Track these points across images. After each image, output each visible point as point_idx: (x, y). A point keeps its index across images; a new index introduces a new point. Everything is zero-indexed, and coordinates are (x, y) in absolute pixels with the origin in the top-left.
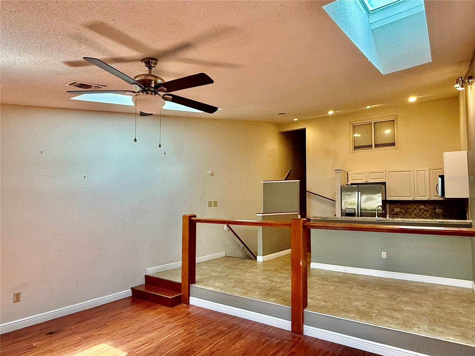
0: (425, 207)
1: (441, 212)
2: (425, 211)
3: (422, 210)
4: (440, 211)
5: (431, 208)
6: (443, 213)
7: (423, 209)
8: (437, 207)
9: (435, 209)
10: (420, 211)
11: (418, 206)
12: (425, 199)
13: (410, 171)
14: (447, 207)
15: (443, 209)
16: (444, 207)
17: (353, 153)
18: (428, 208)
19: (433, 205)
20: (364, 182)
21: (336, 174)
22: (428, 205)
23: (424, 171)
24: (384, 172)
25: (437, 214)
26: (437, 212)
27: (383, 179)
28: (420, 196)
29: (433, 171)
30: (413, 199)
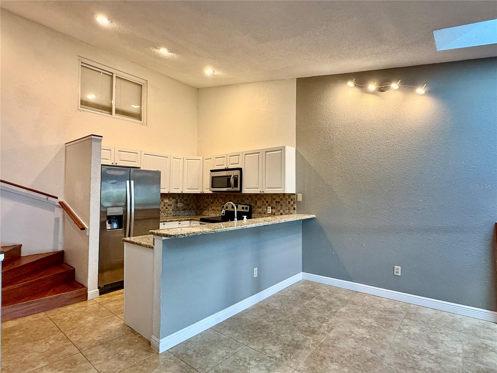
0: (169, 201)
1: (182, 206)
2: (169, 205)
3: (166, 205)
5: (173, 202)
6: (183, 207)
7: (167, 203)
8: (179, 201)
9: (177, 203)
10: (164, 205)
11: (163, 200)
12: (179, 191)
13: (167, 157)
14: (187, 200)
15: (183, 202)
16: (184, 200)
17: (80, 111)
18: (171, 202)
19: (175, 199)
20: (111, 164)
21: (93, 143)
22: (171, 198)
23: (179, 160)
24: (139, 154)
25: (178, 208)
26: (179, 206)
27: (137, 163)
28: (174, 189)
29: (188, 160)
30: (169, 192)
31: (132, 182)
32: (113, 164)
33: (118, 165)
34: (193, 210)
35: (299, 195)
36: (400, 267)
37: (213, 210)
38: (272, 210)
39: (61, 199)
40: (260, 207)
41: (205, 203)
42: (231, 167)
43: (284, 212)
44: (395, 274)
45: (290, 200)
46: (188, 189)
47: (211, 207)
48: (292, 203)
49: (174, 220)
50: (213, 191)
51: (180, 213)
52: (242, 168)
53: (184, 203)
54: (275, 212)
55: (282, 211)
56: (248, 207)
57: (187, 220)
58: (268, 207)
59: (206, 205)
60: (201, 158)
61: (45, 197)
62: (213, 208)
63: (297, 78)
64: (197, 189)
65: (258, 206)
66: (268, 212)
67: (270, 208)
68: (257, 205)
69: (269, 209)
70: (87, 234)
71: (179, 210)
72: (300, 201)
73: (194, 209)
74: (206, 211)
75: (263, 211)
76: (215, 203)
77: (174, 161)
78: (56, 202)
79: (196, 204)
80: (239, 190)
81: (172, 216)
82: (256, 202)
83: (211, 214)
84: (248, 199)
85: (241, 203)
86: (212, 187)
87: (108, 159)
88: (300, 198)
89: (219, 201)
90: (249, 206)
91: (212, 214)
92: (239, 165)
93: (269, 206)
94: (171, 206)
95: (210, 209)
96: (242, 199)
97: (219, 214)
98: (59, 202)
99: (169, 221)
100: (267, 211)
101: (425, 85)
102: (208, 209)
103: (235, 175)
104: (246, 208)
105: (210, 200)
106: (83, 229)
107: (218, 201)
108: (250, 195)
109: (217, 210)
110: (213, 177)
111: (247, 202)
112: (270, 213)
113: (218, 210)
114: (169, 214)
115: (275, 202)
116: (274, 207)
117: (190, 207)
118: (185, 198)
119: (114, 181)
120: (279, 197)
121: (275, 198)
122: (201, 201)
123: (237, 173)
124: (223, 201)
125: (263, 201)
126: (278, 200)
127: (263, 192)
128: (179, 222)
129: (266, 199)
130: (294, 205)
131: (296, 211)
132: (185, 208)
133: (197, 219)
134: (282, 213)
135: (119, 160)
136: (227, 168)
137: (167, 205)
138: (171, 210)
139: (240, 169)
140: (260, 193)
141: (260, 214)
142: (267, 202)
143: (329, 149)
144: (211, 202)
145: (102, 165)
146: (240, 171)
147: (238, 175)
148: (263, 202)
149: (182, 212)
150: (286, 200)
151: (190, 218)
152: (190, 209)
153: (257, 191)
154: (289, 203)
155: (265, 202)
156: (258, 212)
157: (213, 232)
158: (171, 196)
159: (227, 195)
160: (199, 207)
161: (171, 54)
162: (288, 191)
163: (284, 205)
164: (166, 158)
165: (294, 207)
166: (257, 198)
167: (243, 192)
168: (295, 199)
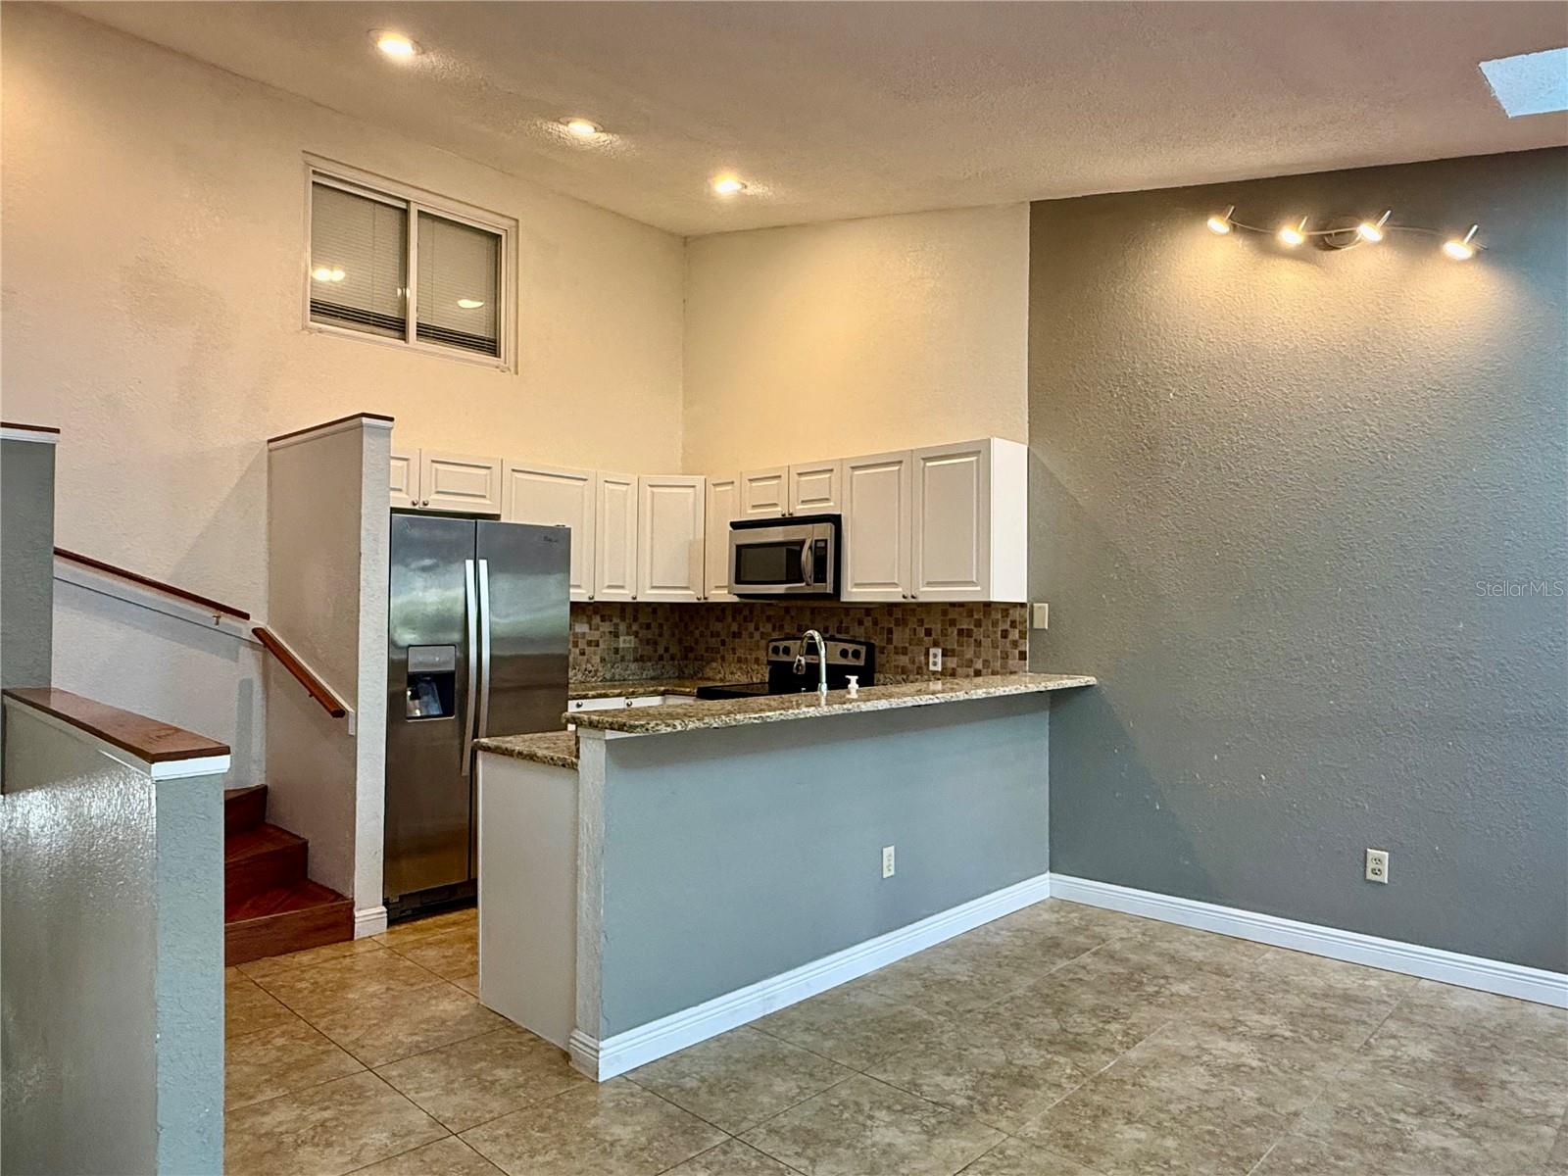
0: (590, 629)
1: (633, 645)
2: (589, 643)
3: (581, 641)
4: (630, 642)
5: (604, 633)
6: (636, 649)
7: (584, 635)
8: (622, 628)
9: (616, 636)
10: (577, 644)
11: (575, 625)
12: (623, 596)
13: (585, 480)
14: (648, 627)
15: (636, 634)
16: (641, 628)
17: (311, 330)
18: (598, 632)
19: (611, 621)
20: (409, 506)
21: (366, 440)
22: (597, 620)
23: (624, 488)
24: (496, 469)
25: (621, 653)
26: (621, 645)
27: (490, 500)
28: (610, 587)
29: (655, 490)
30: (590, 599)
31: (483, 564)
32: (414, 504)
33: (430, 507)
34: (671, 662)
35: (1040, 607)
36: (1387, 854)
37: (740, 661)
38: (946, 659)
39: (258, 620)
40: (905, 652)
41: (712, 636)
42: (801, 511)
43: (988, 667)
44: (1370, 876)
45: (1007, 626)
46: (653, 587)
47: (734, 649)
48: (1015, 634)
49: (609, 692)
50: (739, 595)
51: (626, 670)
52: (840, 516)
53: (640, 635)
54: (954, 666)
55: (979, 665)
56: (863, 650)
57: (652, 692)
58: (932, 651)
59: (713, 642)
60: (698, 480)
61: (209, 613)
62: (740, 653)
63: (1031, 203)
64: (687, 588)
65: (895, 647)
66: (932, 668)
67: (939, 651)
68: (894, 643)
69: (935, 656)
70: (351, 732)
71: (623, 659)
72: (1041, 627)
73: (673, 658)
74: (714, 665)
75: (913, 662)
76: (745, 634)
77: (606, 491)
78: (245, 629)
79: (680, 641)
80: (830, 589)
81: (601, 681)
82: (890, 631)
83: (732, 673)
84: (860, 623)
85: (838, 636)
86: (739, 581)
87: (400, 490)
88: (1042, 618)
89: (761, 629)
90: (864, 647)
91: (736, 676)
92: (832, 504)
93: (936, 644)
94: (598, 645)
95: (730, 657)
96: (841, 623)
97: (759, 675)
98: (255, 631)
99: (594, 697)
100: (927, 664)
101: (1475, 227)
102: (723, 658)
103: (816, 541)
104: (856, 654)
105: (729, 626)
106: (340, 713)
107: (757, 629)
108: (871, 609)
109: (753, 661)
110: (739, 548)
111: (859, 632)
112: (940, 670)
113: (757, 661)
114: (590, 672)
115: (956, 632)
116: (953, 650)
117: (661, 651)
118: (643, 619)
119: (427, 562)
120: (970, 614)
121: (955, 620)
122: (697, 628)
123: (825, 531)
124: (774, 630)
125: (915, 629)
126: (965, 627)
127: (913, 597)
128: (628, 701)
129: (926, 621)
130: (1022, 641)
131: (1027, 661)
132: (644, 653)
133: (688, 690)
134: (980, 671)
135: (434, 490)
136: (787, 516)
137: (584, 641)
138: (596, 659)
139: (835, 520)
140: (904, 600)
141: (903, 673)
142: (928, 633)
143: (1143, 450)
144: (734, 633)
145: (394, 510)
146: (833, 527)
147: (826, 541)
148: (915, 634)
149: (633, 666)
150: (995, 624)
151: (662, 688)
152: (661, 658)
153: (894, 595)
154: (1005, 634)
155: (921, 633)
156: (897, 667)
157: (756, 721)
158: (596, 613)
159: (787, 610)
160: (691, 649)
161: (603, 137)
162: (999, 594)
163: (986, 642)
164: (581, 483)
165: (1022, 649)
166: (892, 619)
167: (844, 598)
168: (1026, 621)
